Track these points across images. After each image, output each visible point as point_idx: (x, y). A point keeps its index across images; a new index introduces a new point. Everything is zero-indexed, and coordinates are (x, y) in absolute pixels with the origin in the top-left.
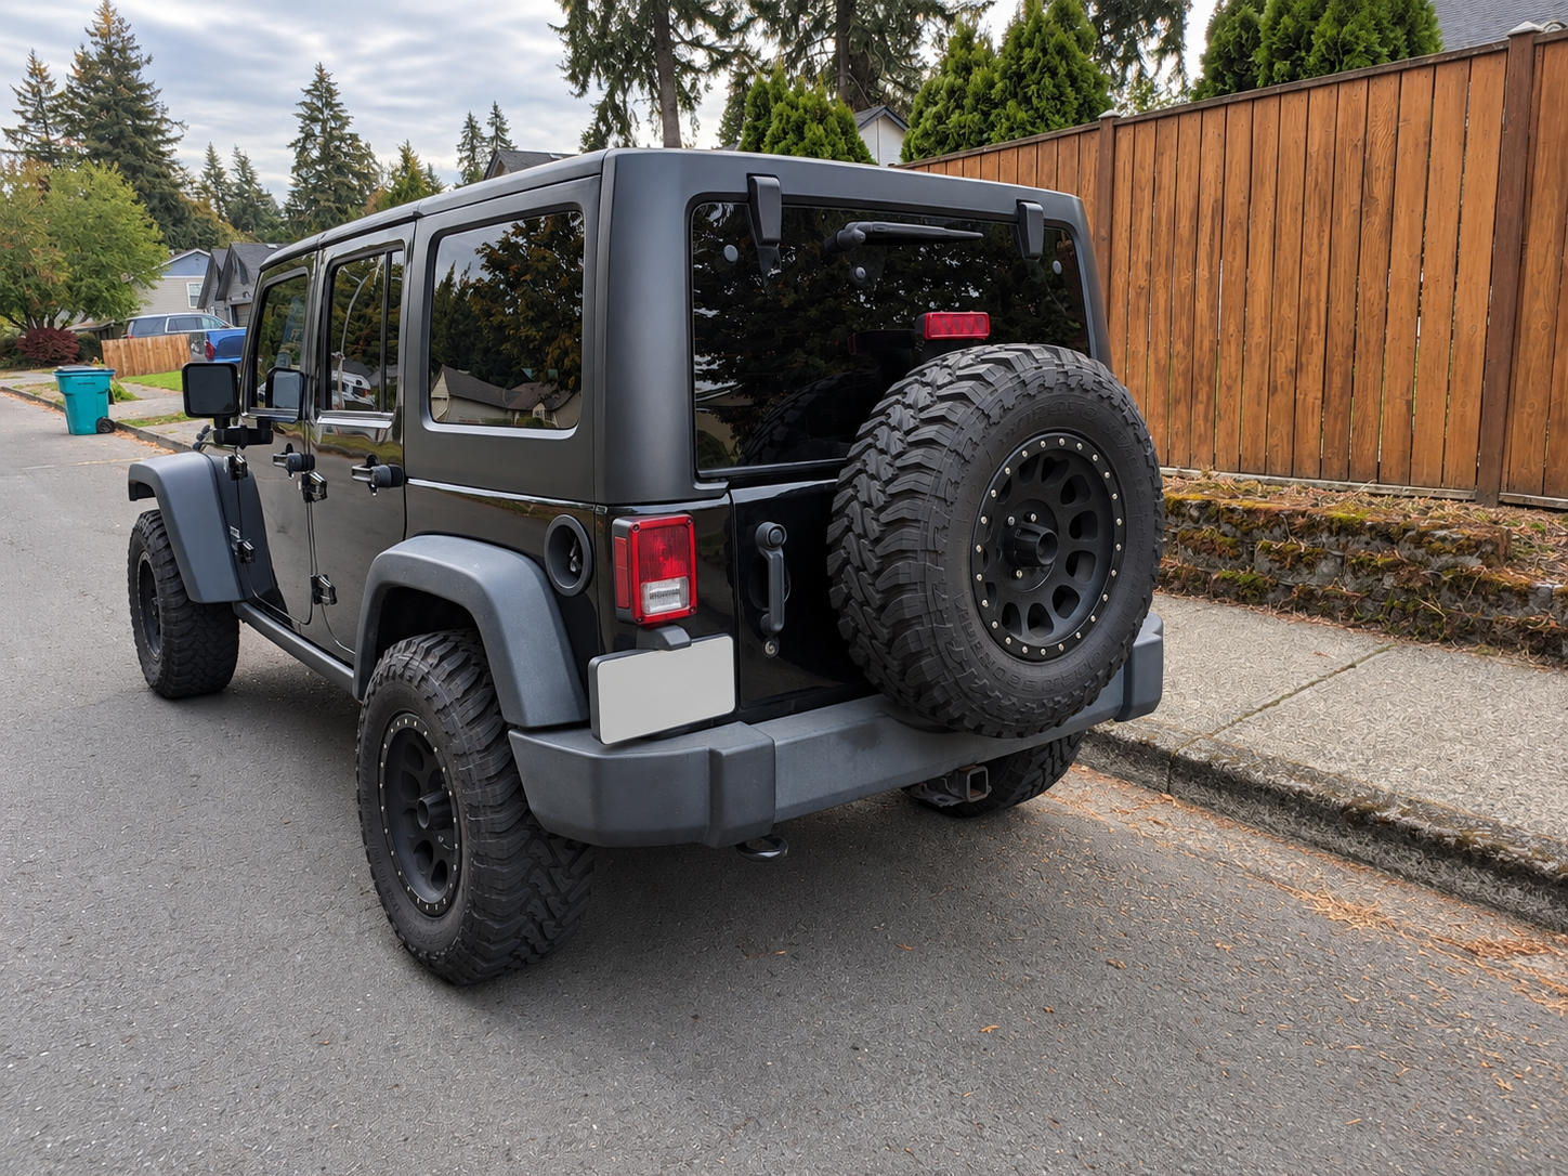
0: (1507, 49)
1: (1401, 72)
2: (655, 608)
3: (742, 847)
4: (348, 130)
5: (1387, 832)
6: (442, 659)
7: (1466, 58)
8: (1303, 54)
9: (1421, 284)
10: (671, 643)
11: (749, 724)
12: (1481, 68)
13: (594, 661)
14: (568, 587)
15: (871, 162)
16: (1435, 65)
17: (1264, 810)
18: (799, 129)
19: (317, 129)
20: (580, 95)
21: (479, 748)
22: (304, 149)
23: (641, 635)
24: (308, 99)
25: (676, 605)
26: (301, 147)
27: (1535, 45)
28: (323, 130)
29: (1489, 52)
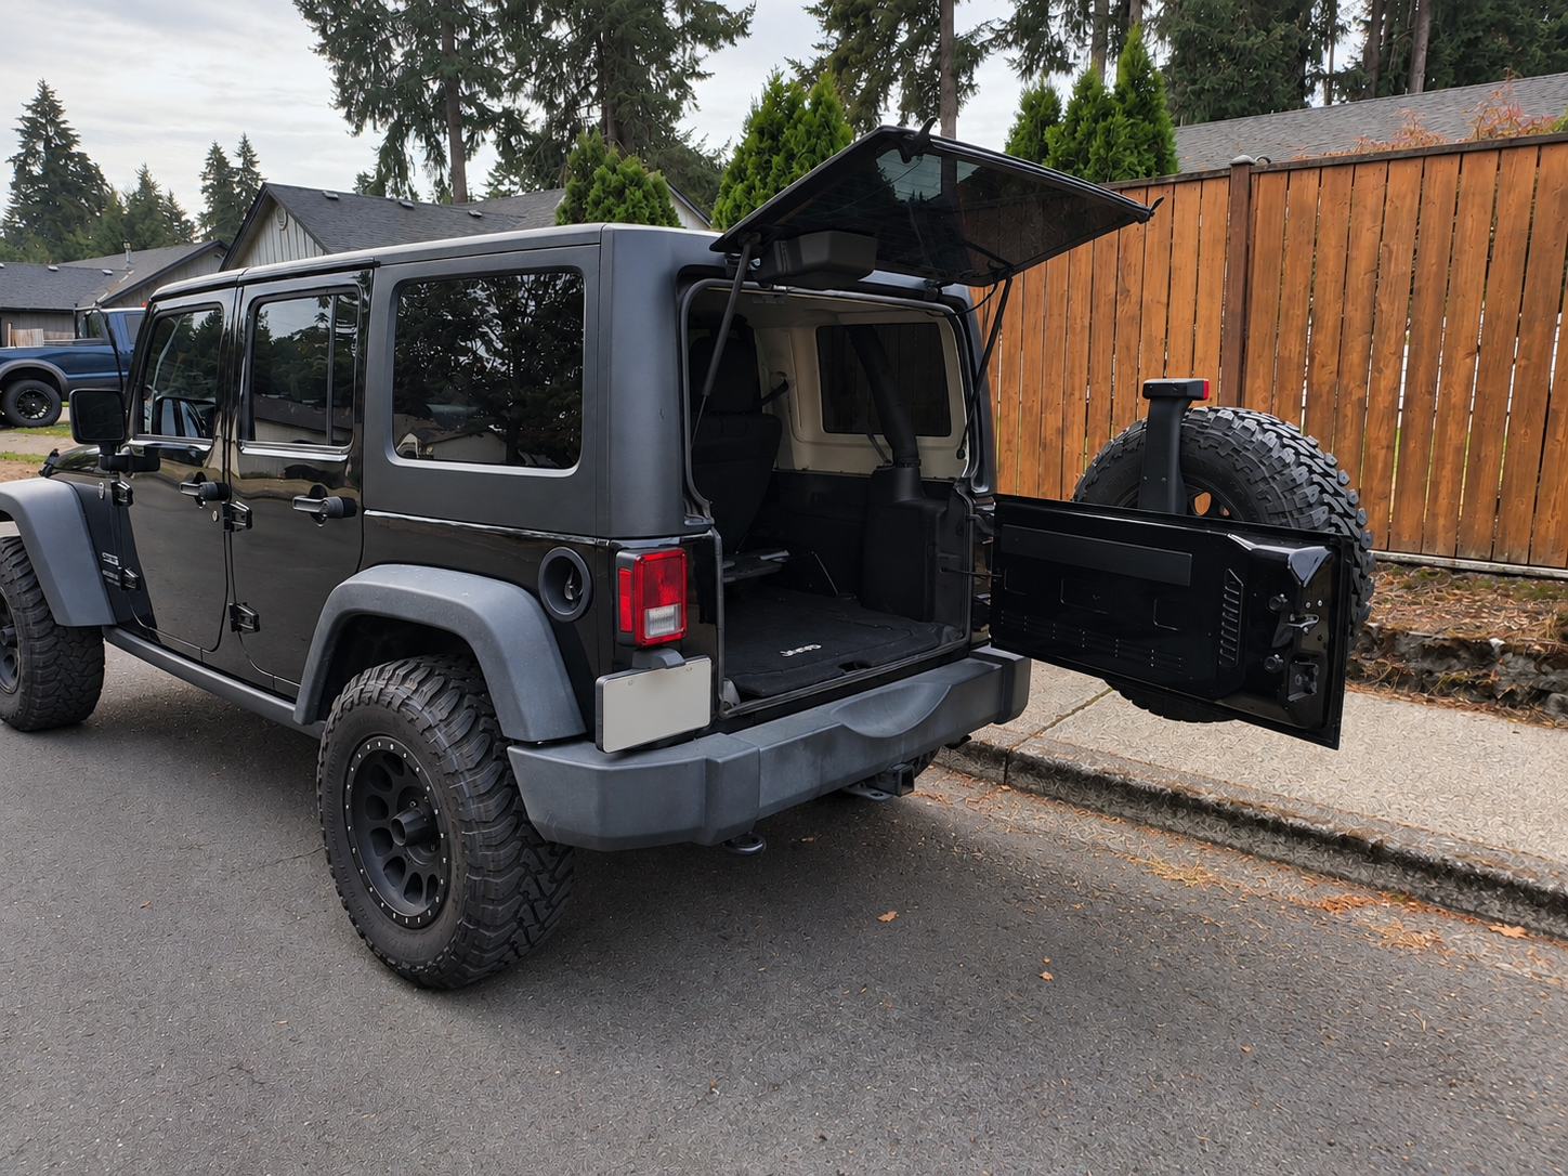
0: (1229, 176)
1: (1147, 187)
2: (653, 633)
3: (728, 843)
4: (75, 149)
5: (1198, 808)
6: (421, 683)
7: (1198, 179)
8: (1082, 167)
9: (1165, 361)
10: (668, 664)
11: (727, 734)
12: (1210, 186)
13: (600, 680)
14: (564, 613)
15: (679, 226)
16: (1174, 184)
17: (1092, 795)
18: (619, 193)
19: (40, 147)
20: (356, 134)
21: (470, 766)
22: (25, 163)
23: (636, 657)
24: (29, 114)
25: (670, 628)
26: (21, 165)
27: (1251, 174)
28: (47, 146)
29: (1215, 176)
